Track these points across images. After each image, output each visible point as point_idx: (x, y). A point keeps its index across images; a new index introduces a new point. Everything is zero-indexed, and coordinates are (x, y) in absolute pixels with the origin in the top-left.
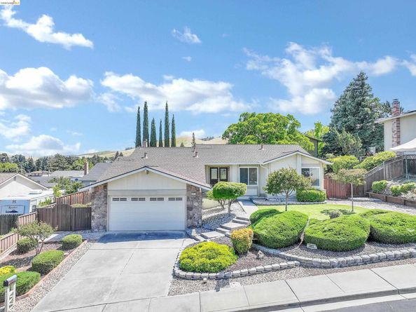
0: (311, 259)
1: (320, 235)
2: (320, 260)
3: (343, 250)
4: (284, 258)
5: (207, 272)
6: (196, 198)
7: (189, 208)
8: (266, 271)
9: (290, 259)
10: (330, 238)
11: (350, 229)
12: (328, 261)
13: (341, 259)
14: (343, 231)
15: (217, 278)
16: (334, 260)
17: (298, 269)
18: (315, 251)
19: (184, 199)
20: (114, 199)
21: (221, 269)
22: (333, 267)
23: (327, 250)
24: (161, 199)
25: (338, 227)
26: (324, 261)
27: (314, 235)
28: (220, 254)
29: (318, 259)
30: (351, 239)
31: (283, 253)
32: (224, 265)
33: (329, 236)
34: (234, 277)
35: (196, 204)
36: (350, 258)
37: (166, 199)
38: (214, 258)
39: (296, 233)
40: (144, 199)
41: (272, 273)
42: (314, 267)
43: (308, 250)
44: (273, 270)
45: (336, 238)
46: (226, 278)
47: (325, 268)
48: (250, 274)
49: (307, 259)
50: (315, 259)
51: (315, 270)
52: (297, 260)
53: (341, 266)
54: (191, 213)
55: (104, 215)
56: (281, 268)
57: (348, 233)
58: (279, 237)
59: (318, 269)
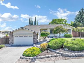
0: (65, 53)
1: (69, 45)
2: (68, 54)
3: (77, 51)
4: (56, 53)
5: (30, 56)
6: (36, 36)
7: (34, 39)
8: (49, 57)
9: (58, 53)
10: (73, 46)
11: (80, 43)
12: (71, 54)
13: (76, 54)
14: (77, 44)
15: (32, 59)
16: (74, 54)
17: (60, 57)
18: (67, 51)
19: (33, 36)
20: (15, 36)
21: (34, 56)
22: (73, 57)
23: (71, 50)
24: (27, 36)
25: (75, 42)
26: (70, 54)
27: (67, 45)
28: (35, 51)
29: (68, 53)
30: (80, 46)
31: (56, 51)
32: (35, 54)
33: (72, 46)
34: (38, 59)
35: (36, 37)
36: (80, 53)
37: (28, 36)
38: (33, 52)
39: (61, 44)
40: (22, 36)
41: (51, 58)
42: (66, 56)
43: (65, 50)
44: (51, 57)
45: (74, 46)
46: (35, 59)
47: (70, 57)
48: (43, 58)
49: (64, 53)
50: (67, 53)
51: (66, 57)
52: (60, 53)
53: (76, 56)
54: (34, 40)
55: (12, 40)
56: (54, 56)
57: (79, 44)
58: (55, 46)
59: (68, 57)
